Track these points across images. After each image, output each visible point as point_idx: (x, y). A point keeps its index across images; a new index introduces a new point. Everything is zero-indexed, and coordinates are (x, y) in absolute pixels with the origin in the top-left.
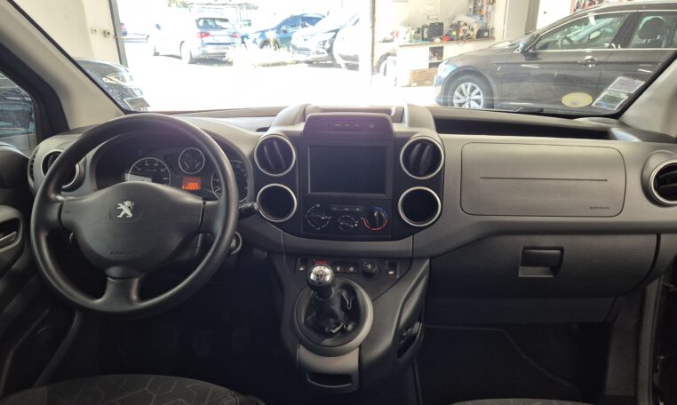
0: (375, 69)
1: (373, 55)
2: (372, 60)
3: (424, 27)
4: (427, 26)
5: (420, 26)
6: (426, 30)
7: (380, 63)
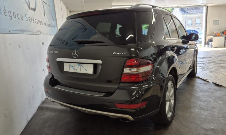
1: (206, 39)
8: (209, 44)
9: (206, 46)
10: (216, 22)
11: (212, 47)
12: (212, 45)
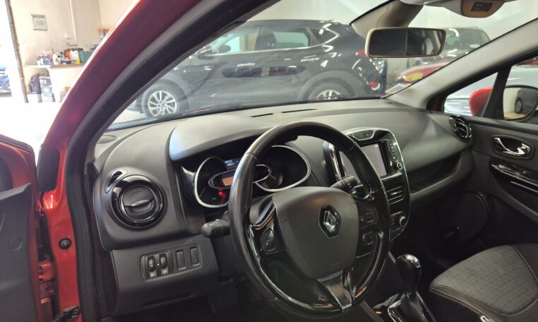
8: (39, 92)
9: (33, 97)
10: (39, 21)
11: (54, 100)
12: (53, 96)
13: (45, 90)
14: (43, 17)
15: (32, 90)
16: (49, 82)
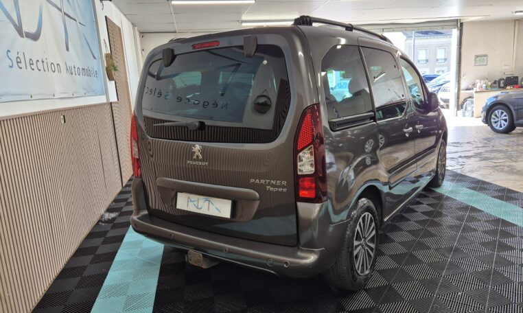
0: (460, 106)
2: (458, 101)
3: (500, 80)
4: (503, 79)
5: (497, 79)
6: (502, 82)
7: (464, 103)
8: (465, 110)
10: (481, 59)
11: (472, 116)
13: (469, 108)
14: (486, 56)
15: (462, 108)
16: (472, 102)
